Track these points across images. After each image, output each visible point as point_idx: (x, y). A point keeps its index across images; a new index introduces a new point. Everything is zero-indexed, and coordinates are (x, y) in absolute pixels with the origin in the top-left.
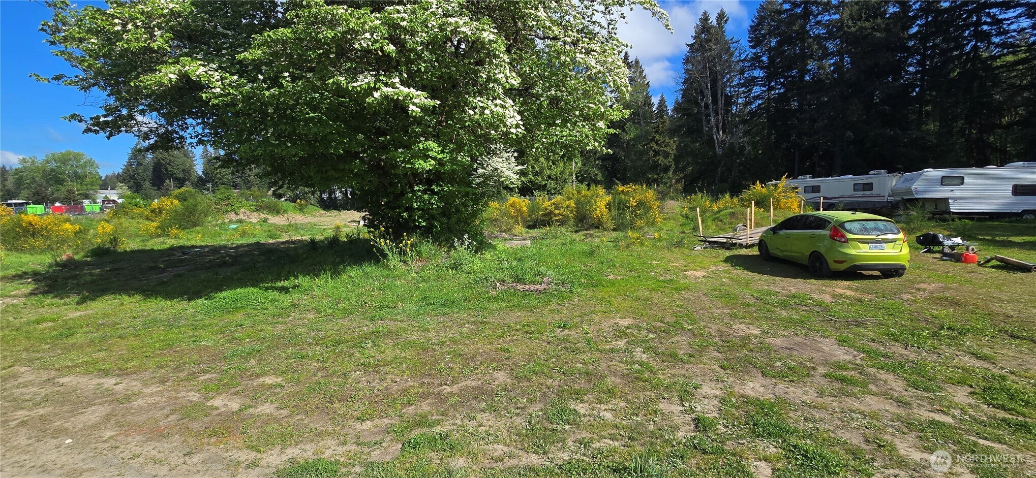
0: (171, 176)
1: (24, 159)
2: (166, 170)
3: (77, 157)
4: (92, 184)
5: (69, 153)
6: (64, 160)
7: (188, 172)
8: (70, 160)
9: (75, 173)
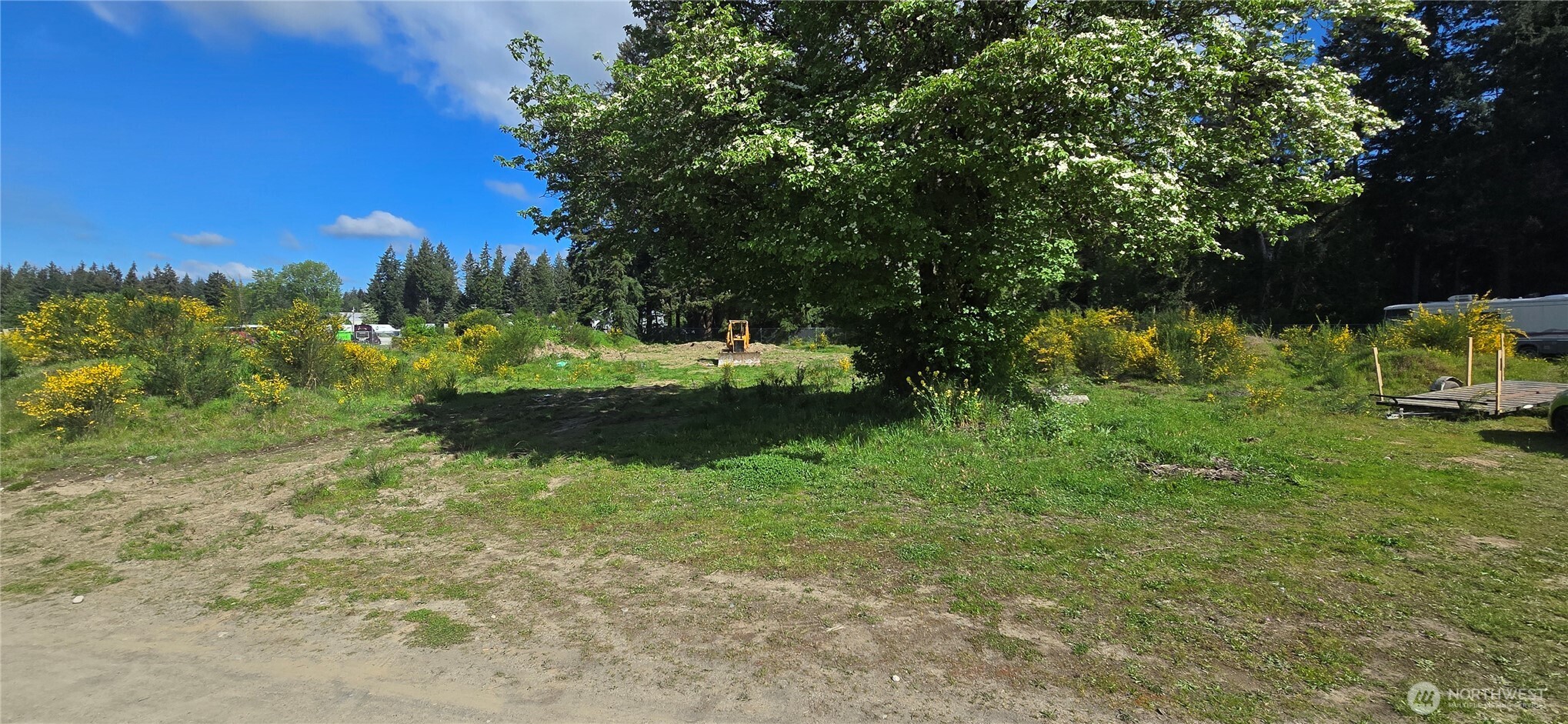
0: (427, 294)
1: (259, 272)
2: (422, 285)
3: (318, 269)
4: (333, 304)
5: (308, 264)
6: (304, 272)
7: (447, 288)
8: (310, 272)
9: (315, 289)
